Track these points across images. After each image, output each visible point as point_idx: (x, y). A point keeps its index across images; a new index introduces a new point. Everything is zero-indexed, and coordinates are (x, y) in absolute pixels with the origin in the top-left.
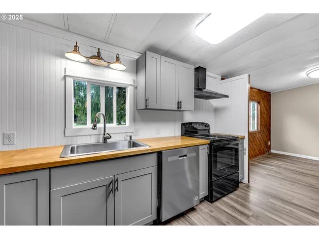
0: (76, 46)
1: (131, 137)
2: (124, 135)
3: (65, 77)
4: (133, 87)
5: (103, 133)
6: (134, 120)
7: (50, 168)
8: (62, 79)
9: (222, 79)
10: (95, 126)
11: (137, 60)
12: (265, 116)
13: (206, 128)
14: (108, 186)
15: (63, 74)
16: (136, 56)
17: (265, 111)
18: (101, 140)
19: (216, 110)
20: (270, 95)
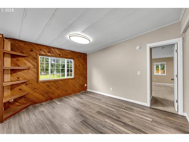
12: (80, 68)
20: (86, 56)
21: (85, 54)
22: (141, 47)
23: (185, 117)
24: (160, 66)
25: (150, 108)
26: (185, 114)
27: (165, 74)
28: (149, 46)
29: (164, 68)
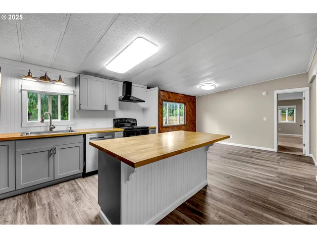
0: (29, 73)
1: (71, 128)
2: (66, 127)
3: (21, 90)
4: (73, 96)
5: (49, 125)
6: (74, 117)
7: (15, 140)
8: (19, 92)
9: (148, 88)
10: (43, 120)
11: (76, 78)
12: (190, 113)
13: (134, 122)
14: (49, 152)
15: (20, 88)
16: (76, 75)
17: (191, 110)
18: (48, 129)
19: (144, 110)
20: (195, 99)
21: (194, 97)
22: (267, 93)
23: (311, 157)
24: (287, 111)
25: (277, 152)
26: (311, 155)
27: (295, 122)
28: (276, 92)
29: (293, 113)
